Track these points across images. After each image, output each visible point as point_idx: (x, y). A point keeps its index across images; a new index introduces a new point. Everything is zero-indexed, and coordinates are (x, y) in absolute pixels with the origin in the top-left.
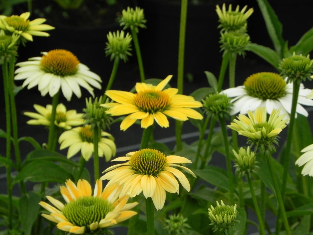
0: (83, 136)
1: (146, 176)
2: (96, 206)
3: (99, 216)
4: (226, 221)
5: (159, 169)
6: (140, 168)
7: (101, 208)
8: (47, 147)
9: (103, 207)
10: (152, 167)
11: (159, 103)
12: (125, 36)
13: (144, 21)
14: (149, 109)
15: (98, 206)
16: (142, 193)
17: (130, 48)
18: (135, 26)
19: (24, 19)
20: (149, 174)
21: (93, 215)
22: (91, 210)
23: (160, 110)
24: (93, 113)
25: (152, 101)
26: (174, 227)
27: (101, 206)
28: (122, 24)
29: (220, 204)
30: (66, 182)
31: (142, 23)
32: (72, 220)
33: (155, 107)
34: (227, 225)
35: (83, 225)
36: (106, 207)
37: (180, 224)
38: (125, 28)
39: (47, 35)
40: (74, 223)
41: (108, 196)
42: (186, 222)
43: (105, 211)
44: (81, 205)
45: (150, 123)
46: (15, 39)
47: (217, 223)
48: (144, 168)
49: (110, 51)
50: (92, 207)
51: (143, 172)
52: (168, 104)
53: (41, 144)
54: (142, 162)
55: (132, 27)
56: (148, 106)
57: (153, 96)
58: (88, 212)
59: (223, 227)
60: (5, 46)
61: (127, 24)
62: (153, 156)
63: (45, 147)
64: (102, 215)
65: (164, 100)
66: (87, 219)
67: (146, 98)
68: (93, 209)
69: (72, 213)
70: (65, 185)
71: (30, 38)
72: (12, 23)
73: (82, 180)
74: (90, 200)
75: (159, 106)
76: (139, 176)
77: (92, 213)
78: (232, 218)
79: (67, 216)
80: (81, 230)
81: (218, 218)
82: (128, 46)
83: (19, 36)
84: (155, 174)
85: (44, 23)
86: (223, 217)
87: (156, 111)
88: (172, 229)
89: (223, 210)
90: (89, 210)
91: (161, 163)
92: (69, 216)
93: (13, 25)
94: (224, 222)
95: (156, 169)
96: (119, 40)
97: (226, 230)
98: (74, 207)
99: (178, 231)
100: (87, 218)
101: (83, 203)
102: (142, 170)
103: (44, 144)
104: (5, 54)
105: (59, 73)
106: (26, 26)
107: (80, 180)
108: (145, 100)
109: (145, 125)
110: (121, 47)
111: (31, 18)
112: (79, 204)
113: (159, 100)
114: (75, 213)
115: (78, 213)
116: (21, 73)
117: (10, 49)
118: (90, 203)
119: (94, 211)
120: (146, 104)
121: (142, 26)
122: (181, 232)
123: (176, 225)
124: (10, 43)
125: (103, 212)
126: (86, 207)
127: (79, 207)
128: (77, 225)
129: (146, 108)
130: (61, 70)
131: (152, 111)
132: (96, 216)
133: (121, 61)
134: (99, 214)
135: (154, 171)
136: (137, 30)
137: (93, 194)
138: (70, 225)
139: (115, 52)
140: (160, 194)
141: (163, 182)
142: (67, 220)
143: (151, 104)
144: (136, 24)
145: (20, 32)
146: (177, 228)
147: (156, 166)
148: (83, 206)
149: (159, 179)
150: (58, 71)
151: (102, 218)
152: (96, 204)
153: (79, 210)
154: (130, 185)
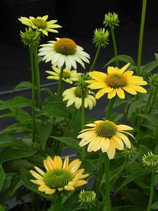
0: (77, 93)
1: (104, 138)
2: (63, 176)
3: (64, 183)
4: (152, 165)
5: (112, 134)
6: (100, 133)
7: (66, 177)
8: (57, 95)
9: (68, 177)
10: (108, 133)
11: (120, 82)
12: (105, 32)
13: (118, 22)
14: (114, 86)
15: (65, 176)
16: (101, 149)
17: (108, 39)
18: (112, 25)
19: (44, 20)
20: (106, 137)
21: (60, 182)
22: (60, 179)
23: (120, 87)
24: (81, 83)
25: (116, 81)
26: (127, 153)
27: (66, 176)
28: (104, 23)
29: (150, 153)
30: (47, 157)
31: (117, 23)
32: (48, 184)
33: (117, 85)
34: (153, 167)
35: (55, 188)
36: (69, 177)
37: (131, 151)
38: (106, 26)
39: (56, 32)
40: (49, 186)
41: (72, 168)
42: (135, 150)
43: (68, 179)
44: (54, 174)
45: (114, 95)
46: (37, 34)
47: (147, 165)
48: (103, 133)
49: (96, 41)
50: (61, 177)
51: (102, 136)
52: (126, 82)
53: (54, 94)
54: (102, 130)
55: (110, 25)
56: (113, 84)
57: (116, 78)
58: (58, 180)
59: (151, 168)
60: (31, 39)
61: (108, 23)
62: (109, 126)
63: (56, 95)
64: (67, 182)
65: (123, 80)
66: (57, 185)
67: (112, 79)
68: (61, 178)
69: (48, 179)
70: (46, 159)
71: (46, 34)
72: (36, 23)
73: (57, 156)
74: (60, 171)
75: (120, 84)
76: (100, 138)
77: (60, 181)
78: (157, 163)
79: (46, 181)
80: (53, 191)
81: (148, 163)
82: (107, 38)
83: (40, 32)
84: (110, 137)
85: (56, 23)
86: (151, 163)
87: (118, 87)
88: (126, 154)
89: (151, 157)
90: (58, 178)
91: (114, 131)
92: (47, 182)
93: (37, 25)
94: (151, 165)
95: (111, 134)
96: (101, 35)
97: (153, 170)
98: (50, 175)
99: (129, 155)
100: (57, 183)
101: (56, 173)
102: (101, 134)
103: (55, 93)
104: (31, 43)
105: (65, 54)
106: (45, 25)
107: (56, 156)
108: (112, 80)
109: (110, 97)
110: (102, 39)
111: (48, 20)
112: (53, 174)
113: (120, 80)
114: (50, 180)
115: (52, 180)
116: (42, 51)
117: (34, 40)
118: (59, 174)
119: (61, 179)
120: (112, 83)
121: (116, 25)
122: (131, 156)
123: (129, 152)
124: (34, 37)
125: (67, 180)
126: (57, 176)
127: (53, 176)
128: (51, 188)
129: (112, 85)
130: (66, 52)
131: (116, 87)
132: (62, 183)
133: (102, 48)
134: (65, 181)
135: (109, 135)
136: (113, 27)
137: (62, 167)
138: (47, 188)
139: (98, 42)
140: (112, 149)
141: (114, 143)
142: (45, 184)
143: (115, 83)
144: (113, 24)
145: (41, 30)
146: (129, 154)
147: (111, 133)
148: (56, 176)
149: (112, 140)
150: (64, 52)
151: (66, 184)
152: (63, 175)
153: (53, 178)
154: (94, 143)
